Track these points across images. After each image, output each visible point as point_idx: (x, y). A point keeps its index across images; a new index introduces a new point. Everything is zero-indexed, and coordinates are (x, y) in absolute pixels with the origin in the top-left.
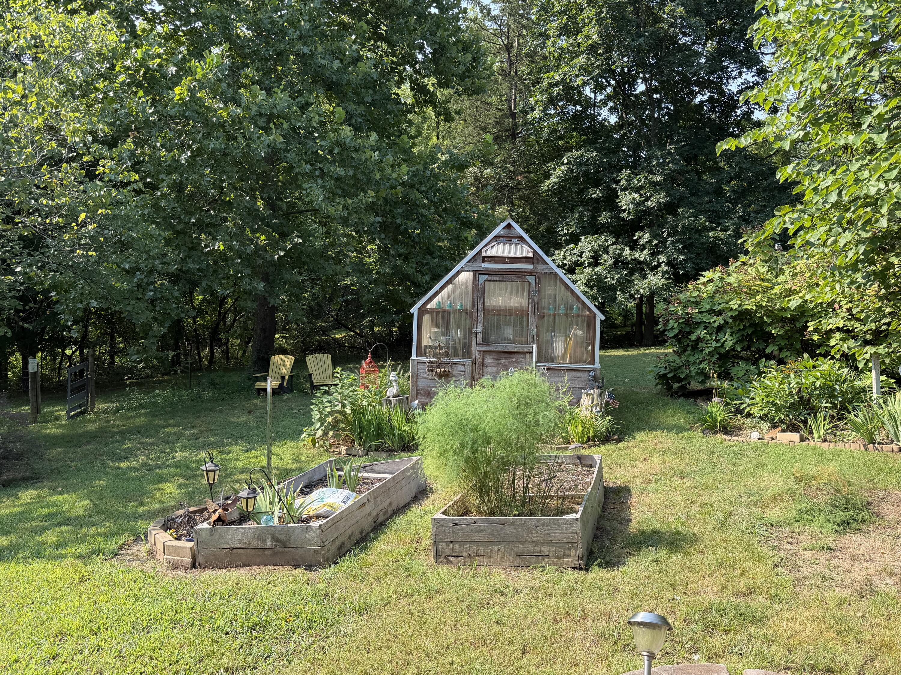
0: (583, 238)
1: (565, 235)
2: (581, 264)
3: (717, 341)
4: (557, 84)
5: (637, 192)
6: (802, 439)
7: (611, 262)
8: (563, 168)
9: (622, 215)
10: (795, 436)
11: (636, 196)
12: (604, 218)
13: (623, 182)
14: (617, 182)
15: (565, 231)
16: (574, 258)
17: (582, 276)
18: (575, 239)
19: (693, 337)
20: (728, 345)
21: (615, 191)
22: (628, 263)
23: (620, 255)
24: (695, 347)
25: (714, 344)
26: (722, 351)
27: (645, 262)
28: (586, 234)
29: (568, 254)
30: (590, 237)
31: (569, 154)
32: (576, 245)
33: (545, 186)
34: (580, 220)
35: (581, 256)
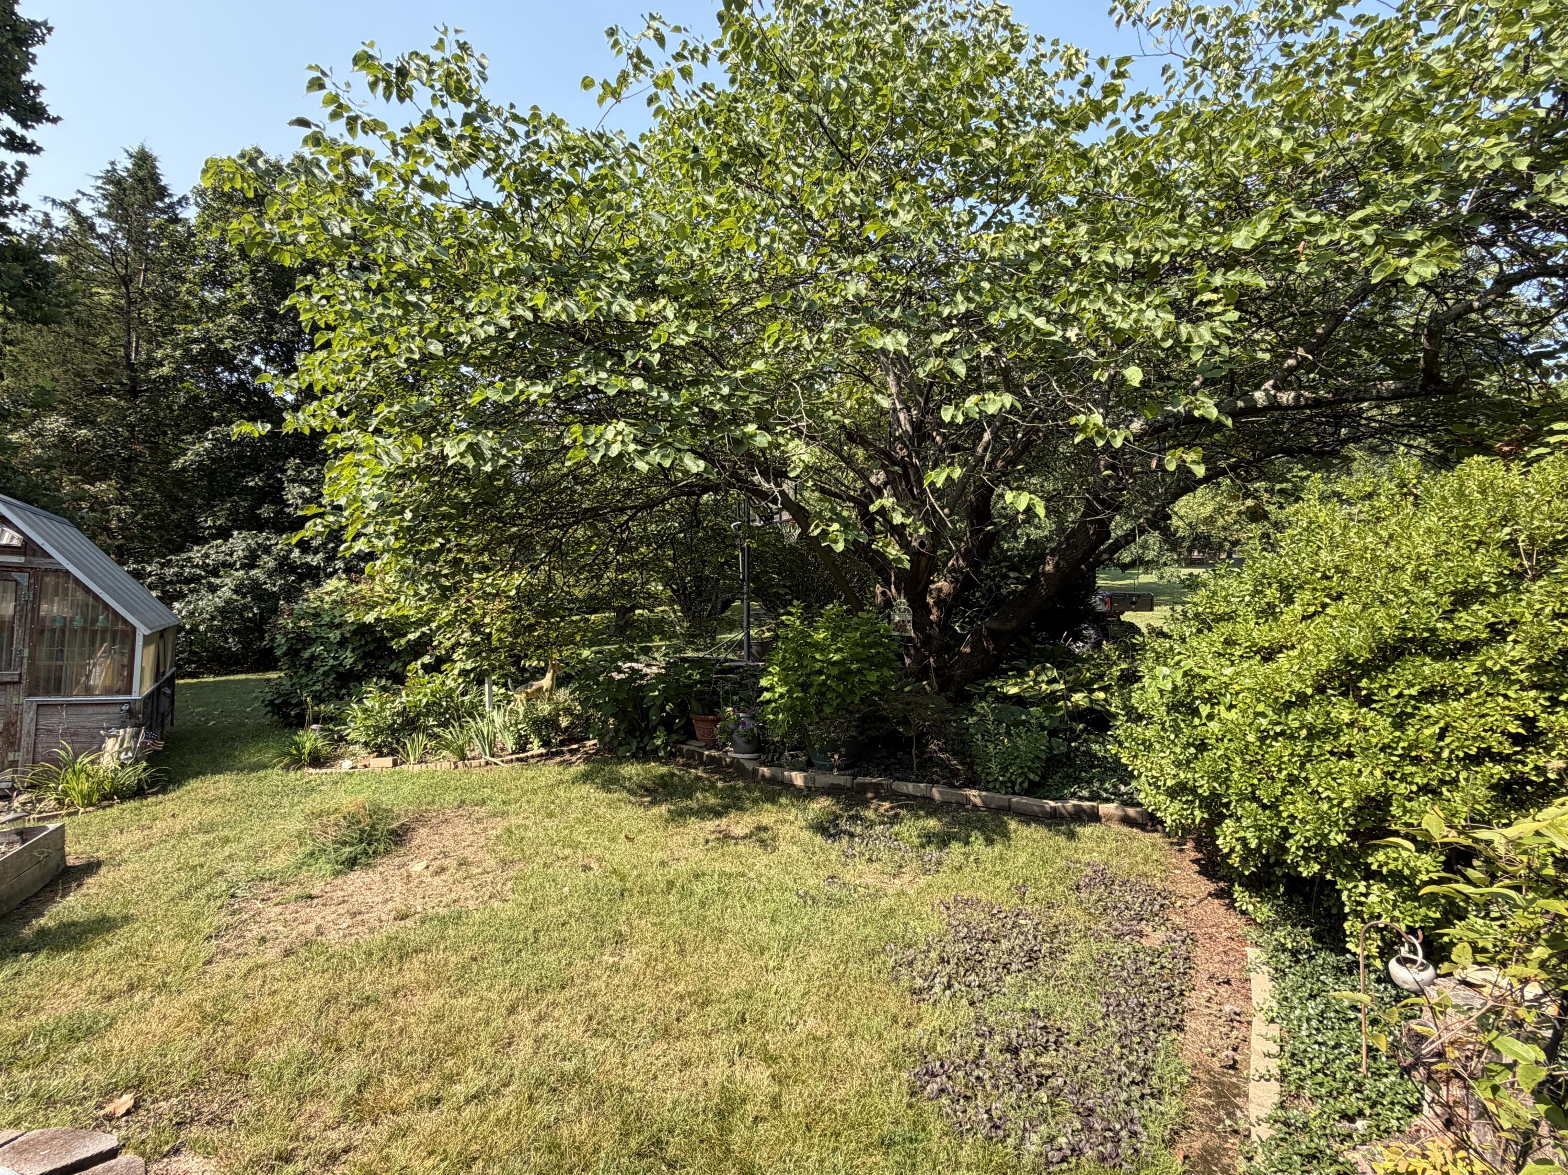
0: (235, 533)
1: (209, 528)
2: (231, 566)
3: (335, 658)
4: (196, 341)
5: (307, 486)
6: (395, 764)
7: (272, 564)
8: (207, 444)
9: (287, 510)
10: (389, 761)
11: (307, 490)
12: (266, 511)
13: (290, 472)
14: (284, 471)
15: (210, 523)
16: (221, 557)
17: (228, 580)
18: (224, 534)
19: (306, 655)
20: (348, 662)
21: (281, 482)
22: (297, 567)
23: (286, 557)
24: (309, 666)
25: (331, 662)
26: (341, 669)
27: (318, 567)
28: (240, 529)
29: (212, 551)
30: (245, 533)
31: (216, 428)
32: (226, 540)
33: (177, 464)
34: (233, 512)
35: (231, 555)
